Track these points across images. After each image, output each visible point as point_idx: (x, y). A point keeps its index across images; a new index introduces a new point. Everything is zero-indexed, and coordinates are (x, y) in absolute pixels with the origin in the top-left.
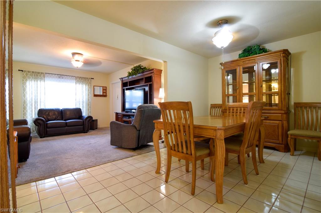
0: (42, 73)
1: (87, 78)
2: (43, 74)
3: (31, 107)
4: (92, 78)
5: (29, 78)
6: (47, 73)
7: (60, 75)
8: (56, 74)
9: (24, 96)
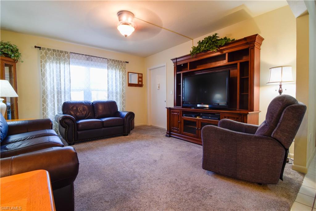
0: (66, 52)
1: (121, 62)
2: (68, 53)
3: (52, 99)
4: (127, 61)
5: (49, 59)
6: (72, 53)
7: (89, 56)
8: (83, 55)
9: (44, 84)
